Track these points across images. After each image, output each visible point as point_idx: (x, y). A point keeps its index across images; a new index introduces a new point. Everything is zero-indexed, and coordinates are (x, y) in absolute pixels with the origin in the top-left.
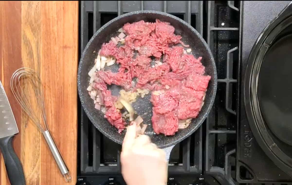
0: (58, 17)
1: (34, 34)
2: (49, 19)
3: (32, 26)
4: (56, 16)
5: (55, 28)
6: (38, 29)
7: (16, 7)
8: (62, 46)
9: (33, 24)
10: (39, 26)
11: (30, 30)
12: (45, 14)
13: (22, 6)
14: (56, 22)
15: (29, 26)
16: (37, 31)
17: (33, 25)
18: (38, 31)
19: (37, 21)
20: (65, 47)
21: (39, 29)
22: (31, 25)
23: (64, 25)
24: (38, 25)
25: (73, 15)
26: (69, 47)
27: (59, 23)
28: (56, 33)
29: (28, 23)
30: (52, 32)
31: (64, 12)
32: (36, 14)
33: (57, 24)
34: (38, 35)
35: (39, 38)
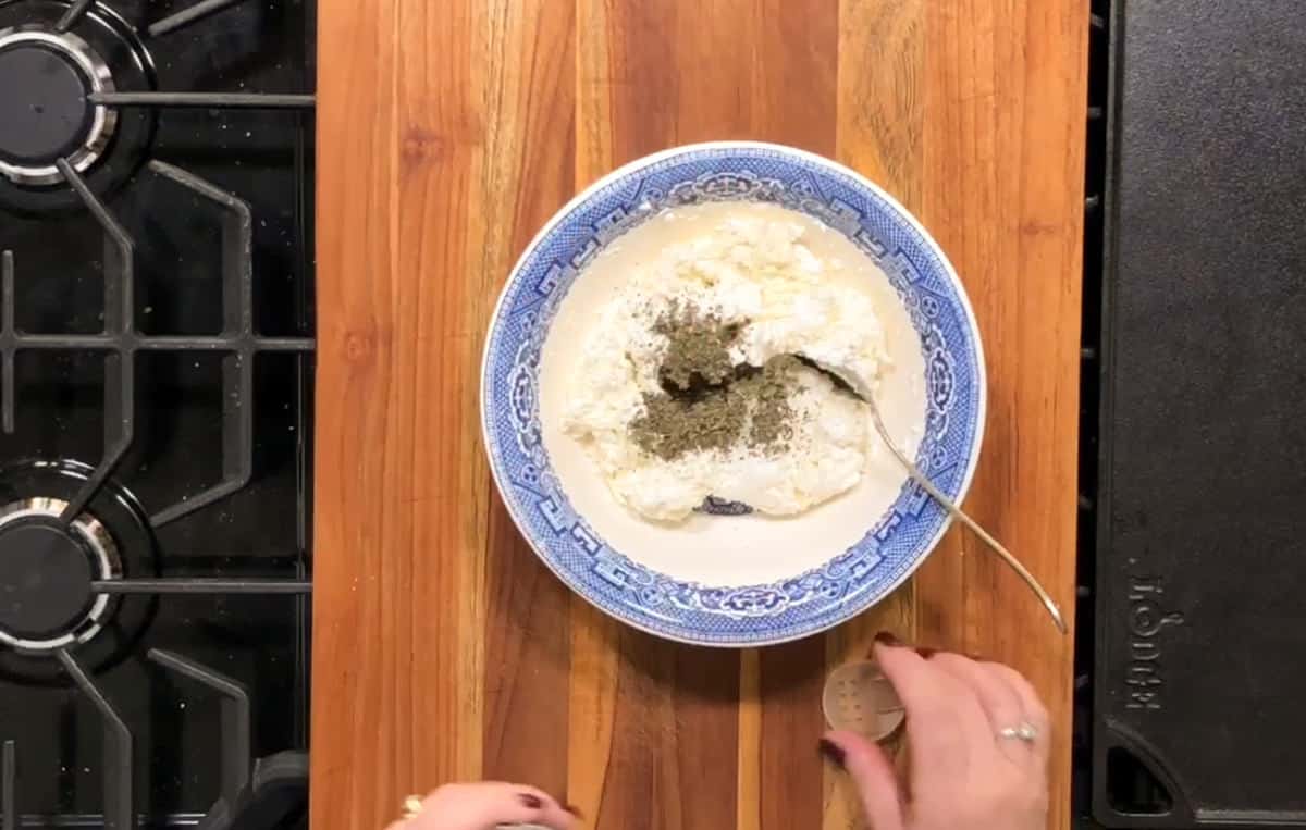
0: (998, 92)
1: (891, 171)
2: (960, 101)
3: (882, 131)
4: (990, 86)
5: (988, 144)
6: (909, 149)
7: (812, 48)
8: (1015, 223)
9: (888, 123)
10: (915, 134)
11: (877, 153)
12: (944, 76)
13: (842, 43)
14: (991, 113)
15: (869, 131)
16: (907, 154)
17: (888, 130)
18: (911, 156)
19: (907, 109)
20: (1029, 229)
21: (912, 148)
22: (878, 125)
23: (1024, 133)
24: (909, 130)
25: (1068, 81)
26: (1049, 231)
27: (1005, 117)
28: (991, 167)
29: (864, 122)
30: (971, 161)
31: (1029, 68)
32: (902, 77)
33: (997, 125)
34: (908, 174)
35: (914, 188)
